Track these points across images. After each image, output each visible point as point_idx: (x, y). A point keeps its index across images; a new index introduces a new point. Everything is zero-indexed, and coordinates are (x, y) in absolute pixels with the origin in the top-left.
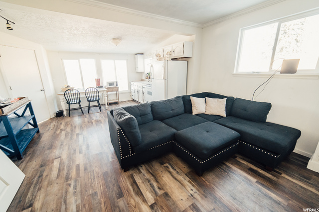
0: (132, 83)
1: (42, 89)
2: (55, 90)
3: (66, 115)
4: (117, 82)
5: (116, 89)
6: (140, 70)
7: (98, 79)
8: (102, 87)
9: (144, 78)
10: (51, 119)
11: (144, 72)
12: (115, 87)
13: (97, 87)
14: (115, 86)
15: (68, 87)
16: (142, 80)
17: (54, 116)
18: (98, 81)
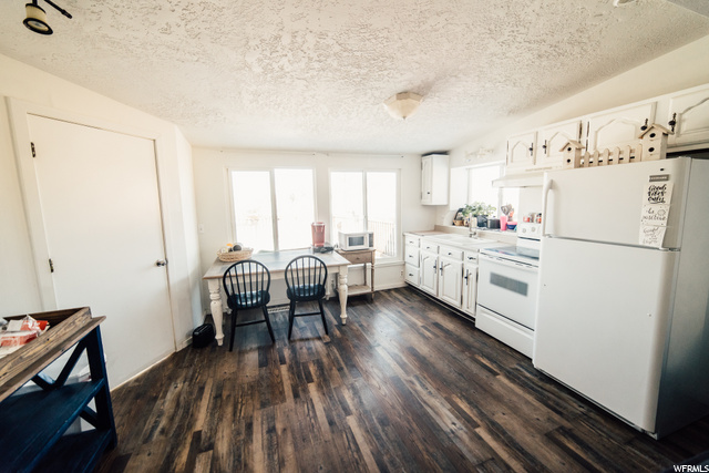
0: (409, 237)
1: (162, 260)
2: (201, 255)
3: (220, 343)
4: (371, 236)
5: (368, 255)
6: (437, 198)
7: (320, 227)
8: (330, 249)
9: (446, 221)
10: (175, 354)
11: (446, 206)
12: (366, 251)
13: (315, 251)
14: (366, 246)
15: (236, 248)
16: (438, 229)
17: (185, 345)
18: (319, 232)
